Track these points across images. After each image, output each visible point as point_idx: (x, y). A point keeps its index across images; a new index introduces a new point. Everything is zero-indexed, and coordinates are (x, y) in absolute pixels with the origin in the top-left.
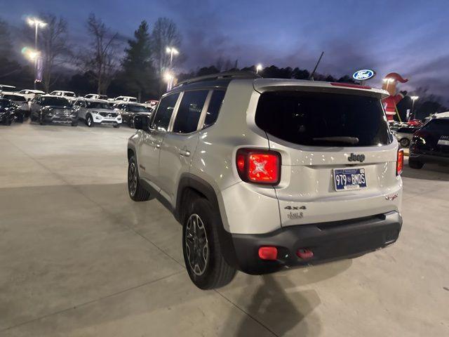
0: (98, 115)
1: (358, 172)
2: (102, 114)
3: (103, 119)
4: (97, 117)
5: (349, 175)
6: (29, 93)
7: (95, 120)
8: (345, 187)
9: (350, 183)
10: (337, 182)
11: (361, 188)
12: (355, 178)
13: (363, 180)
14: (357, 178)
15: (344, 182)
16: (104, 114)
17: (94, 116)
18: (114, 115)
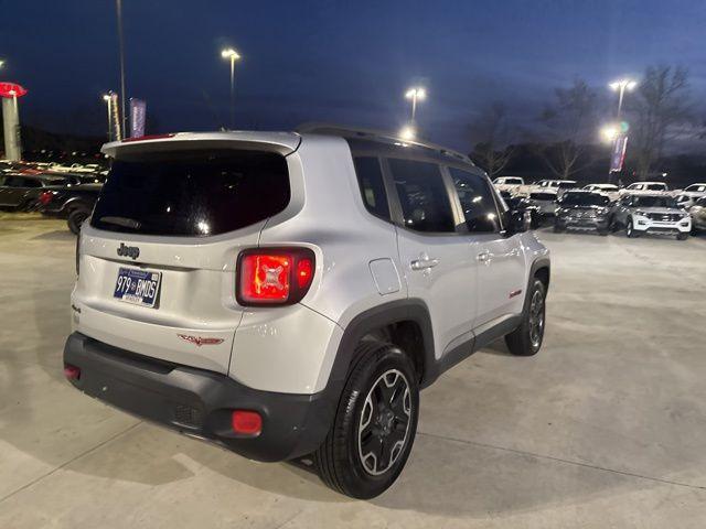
0: (644, 219)
1: (148, 277)
2: (649, 216)
3: (650, 223)
4: (642, 222)
5: (135, 280)
6: (596, 188)
7: (637, 227)
8: (124, 297)
9: (132, 292)
10: (118, 286)
11: (144, 304)
12: (143, 285)
13: (151, 292)
14: (144, 286)
15: (126, 287)
16: (657, 217)
17: (636, 218)
18: (677, 218)
